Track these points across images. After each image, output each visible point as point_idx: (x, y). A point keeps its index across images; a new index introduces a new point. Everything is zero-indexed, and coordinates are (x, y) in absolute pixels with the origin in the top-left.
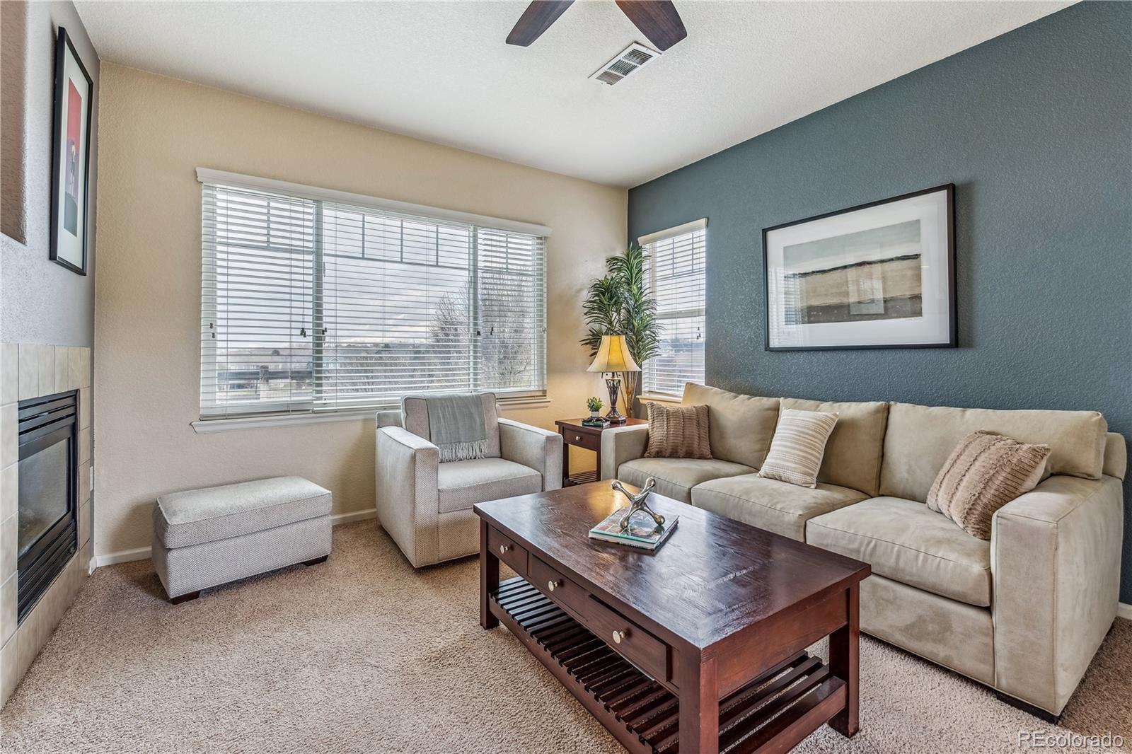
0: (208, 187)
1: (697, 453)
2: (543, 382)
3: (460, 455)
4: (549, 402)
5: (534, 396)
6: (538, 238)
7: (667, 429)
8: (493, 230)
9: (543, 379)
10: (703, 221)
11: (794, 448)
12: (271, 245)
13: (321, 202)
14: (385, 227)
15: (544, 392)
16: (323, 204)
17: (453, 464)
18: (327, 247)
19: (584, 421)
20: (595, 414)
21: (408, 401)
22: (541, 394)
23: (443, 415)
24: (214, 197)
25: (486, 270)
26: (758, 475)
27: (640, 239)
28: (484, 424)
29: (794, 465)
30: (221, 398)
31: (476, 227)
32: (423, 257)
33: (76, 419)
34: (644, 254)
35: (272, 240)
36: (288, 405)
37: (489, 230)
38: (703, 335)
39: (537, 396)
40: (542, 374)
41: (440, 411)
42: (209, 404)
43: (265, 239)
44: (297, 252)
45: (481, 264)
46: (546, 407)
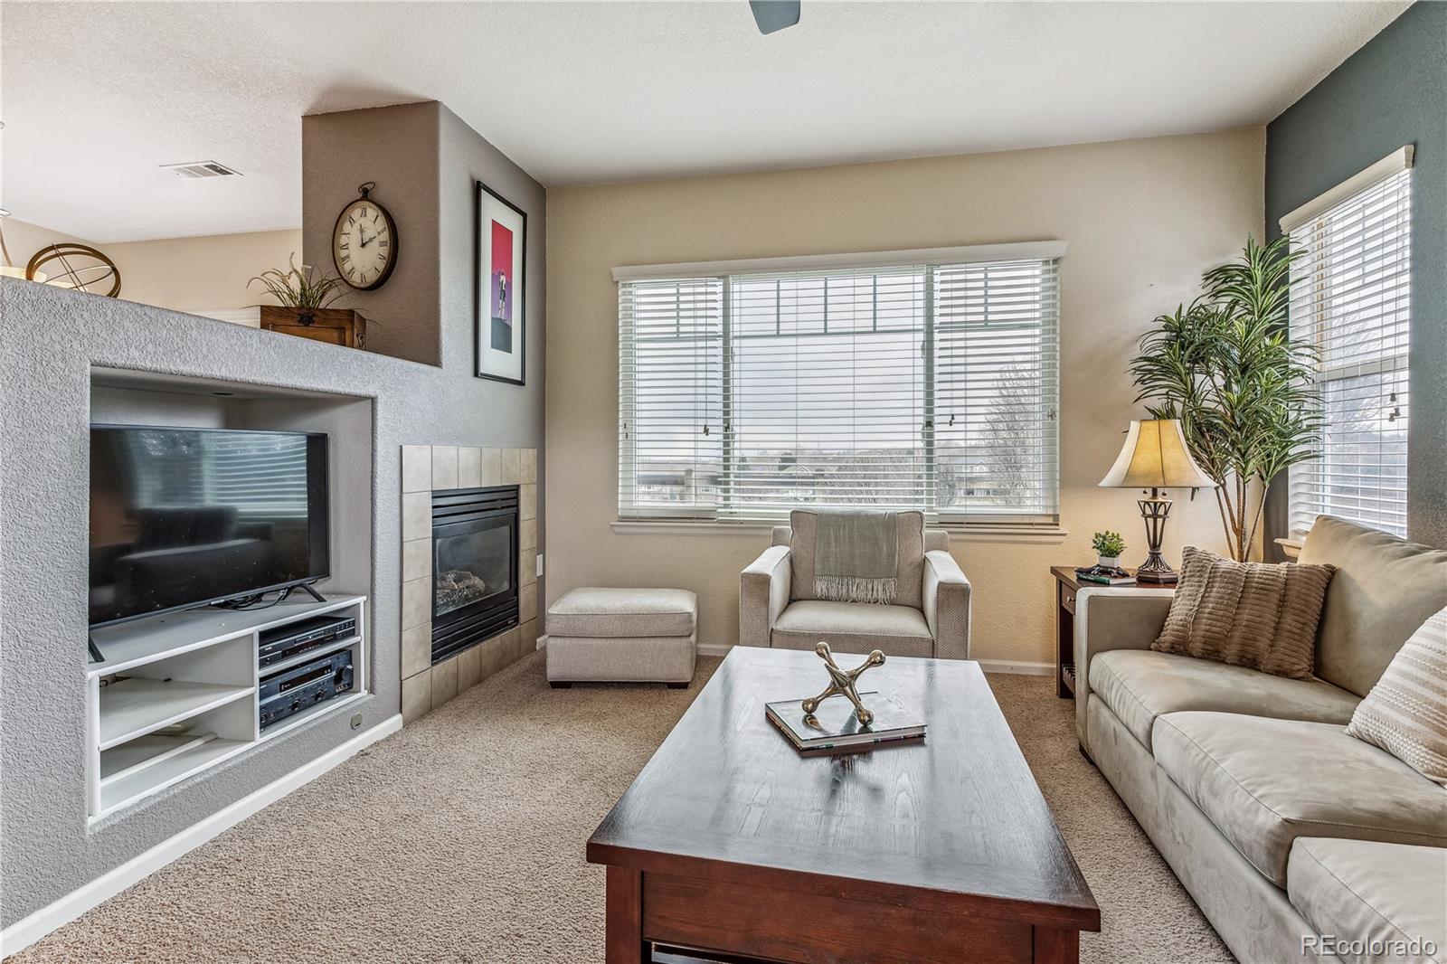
0: (624, 286)
1: (1268, 661)
2: (1055, 502)
3: (854, 595)
4: (1064, 535)
5: (1032, 524)
6: (1046, 262)
7: (1201, 602)
8: (969, 265)
9: (1054, 496)
10: (1400, 155)
11: (1424, 684)
12: (681, 335)
13: (727, 277)
14: (803, 291)
15: (1056, 517)
16: (731, 279)
17: (843, 606)
18: (735, 329)
19: (1080, 571)
20: (1107, 562)
21: (797, 516)
22: (1050, 520)
23: (836, 537)
24: (630, 293)
25: (945, 328)
26: (1346, 731)
27: (1283, 221)
28: (894, 556)
29: (1408, 722)
30: (645, 500)
31: (932, 265)
32: (850, 323)
33: (518, 510)
34: (1293, 249)
35: (682, 329)
36: (693, 511)
37: (948, 266)
38: (1405, 411)
39: (1037, 524)
40: (1054, 489)
41: (832, 532)
42: (627, 505)
43: (674, 329)
44: (700, 339)
45: (937, 320)
46: (1060, 543)
